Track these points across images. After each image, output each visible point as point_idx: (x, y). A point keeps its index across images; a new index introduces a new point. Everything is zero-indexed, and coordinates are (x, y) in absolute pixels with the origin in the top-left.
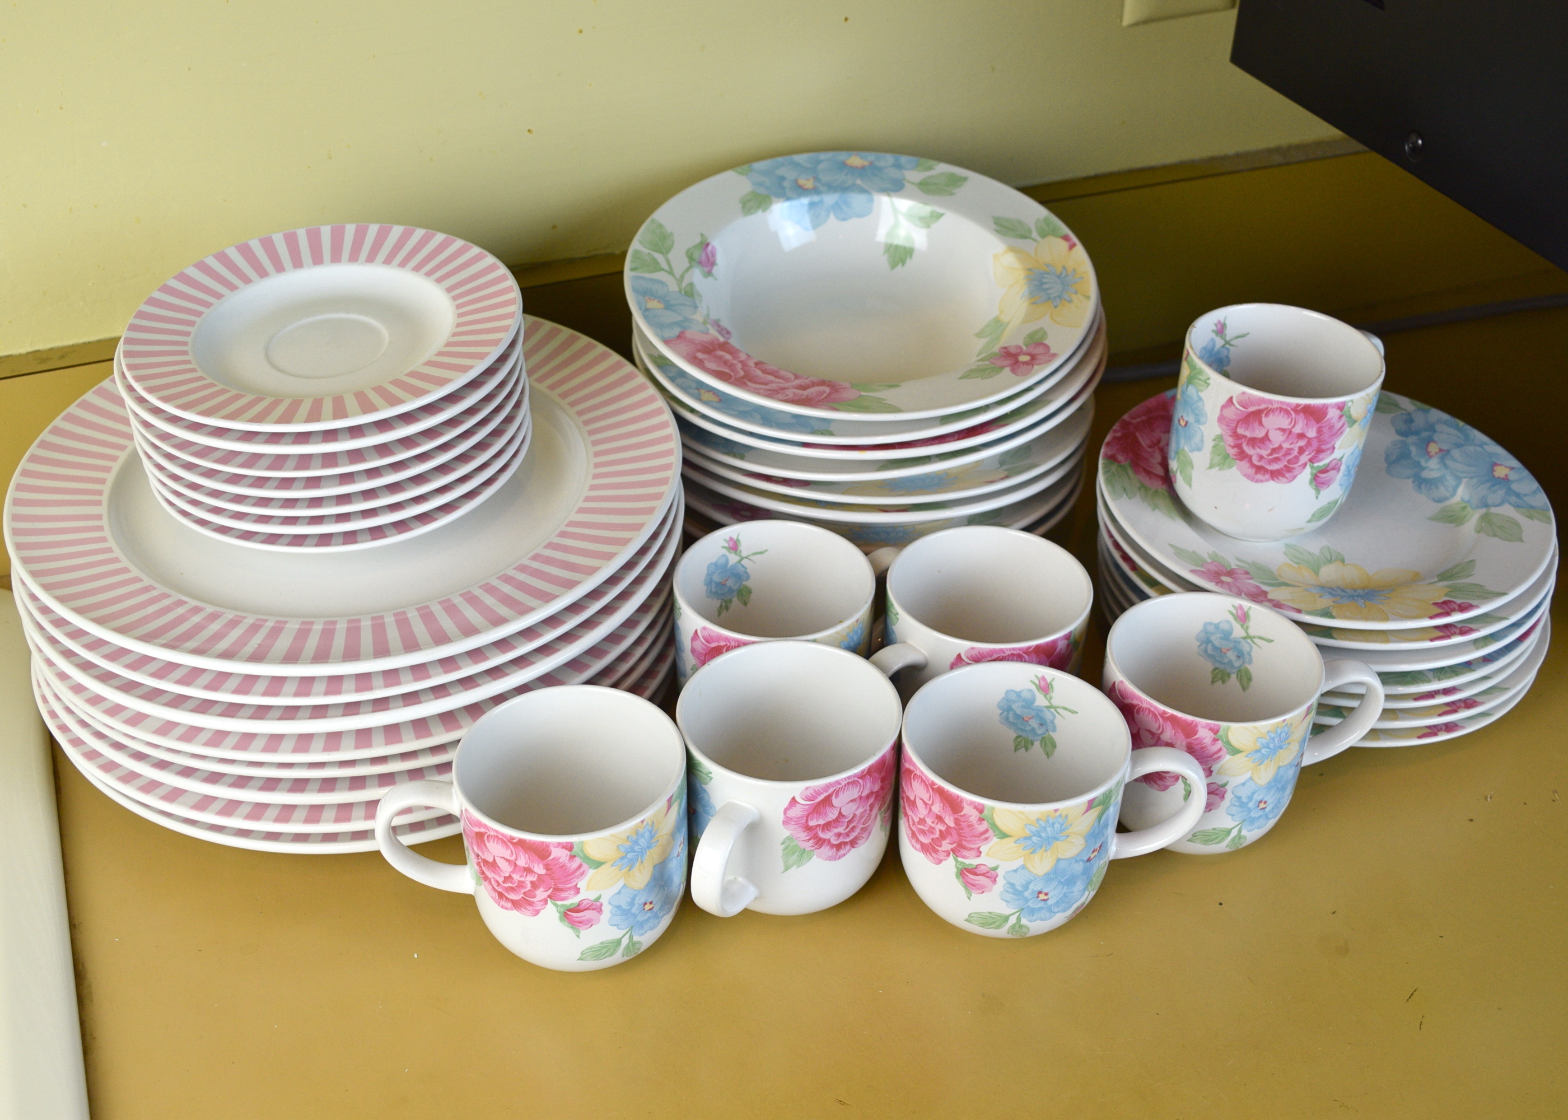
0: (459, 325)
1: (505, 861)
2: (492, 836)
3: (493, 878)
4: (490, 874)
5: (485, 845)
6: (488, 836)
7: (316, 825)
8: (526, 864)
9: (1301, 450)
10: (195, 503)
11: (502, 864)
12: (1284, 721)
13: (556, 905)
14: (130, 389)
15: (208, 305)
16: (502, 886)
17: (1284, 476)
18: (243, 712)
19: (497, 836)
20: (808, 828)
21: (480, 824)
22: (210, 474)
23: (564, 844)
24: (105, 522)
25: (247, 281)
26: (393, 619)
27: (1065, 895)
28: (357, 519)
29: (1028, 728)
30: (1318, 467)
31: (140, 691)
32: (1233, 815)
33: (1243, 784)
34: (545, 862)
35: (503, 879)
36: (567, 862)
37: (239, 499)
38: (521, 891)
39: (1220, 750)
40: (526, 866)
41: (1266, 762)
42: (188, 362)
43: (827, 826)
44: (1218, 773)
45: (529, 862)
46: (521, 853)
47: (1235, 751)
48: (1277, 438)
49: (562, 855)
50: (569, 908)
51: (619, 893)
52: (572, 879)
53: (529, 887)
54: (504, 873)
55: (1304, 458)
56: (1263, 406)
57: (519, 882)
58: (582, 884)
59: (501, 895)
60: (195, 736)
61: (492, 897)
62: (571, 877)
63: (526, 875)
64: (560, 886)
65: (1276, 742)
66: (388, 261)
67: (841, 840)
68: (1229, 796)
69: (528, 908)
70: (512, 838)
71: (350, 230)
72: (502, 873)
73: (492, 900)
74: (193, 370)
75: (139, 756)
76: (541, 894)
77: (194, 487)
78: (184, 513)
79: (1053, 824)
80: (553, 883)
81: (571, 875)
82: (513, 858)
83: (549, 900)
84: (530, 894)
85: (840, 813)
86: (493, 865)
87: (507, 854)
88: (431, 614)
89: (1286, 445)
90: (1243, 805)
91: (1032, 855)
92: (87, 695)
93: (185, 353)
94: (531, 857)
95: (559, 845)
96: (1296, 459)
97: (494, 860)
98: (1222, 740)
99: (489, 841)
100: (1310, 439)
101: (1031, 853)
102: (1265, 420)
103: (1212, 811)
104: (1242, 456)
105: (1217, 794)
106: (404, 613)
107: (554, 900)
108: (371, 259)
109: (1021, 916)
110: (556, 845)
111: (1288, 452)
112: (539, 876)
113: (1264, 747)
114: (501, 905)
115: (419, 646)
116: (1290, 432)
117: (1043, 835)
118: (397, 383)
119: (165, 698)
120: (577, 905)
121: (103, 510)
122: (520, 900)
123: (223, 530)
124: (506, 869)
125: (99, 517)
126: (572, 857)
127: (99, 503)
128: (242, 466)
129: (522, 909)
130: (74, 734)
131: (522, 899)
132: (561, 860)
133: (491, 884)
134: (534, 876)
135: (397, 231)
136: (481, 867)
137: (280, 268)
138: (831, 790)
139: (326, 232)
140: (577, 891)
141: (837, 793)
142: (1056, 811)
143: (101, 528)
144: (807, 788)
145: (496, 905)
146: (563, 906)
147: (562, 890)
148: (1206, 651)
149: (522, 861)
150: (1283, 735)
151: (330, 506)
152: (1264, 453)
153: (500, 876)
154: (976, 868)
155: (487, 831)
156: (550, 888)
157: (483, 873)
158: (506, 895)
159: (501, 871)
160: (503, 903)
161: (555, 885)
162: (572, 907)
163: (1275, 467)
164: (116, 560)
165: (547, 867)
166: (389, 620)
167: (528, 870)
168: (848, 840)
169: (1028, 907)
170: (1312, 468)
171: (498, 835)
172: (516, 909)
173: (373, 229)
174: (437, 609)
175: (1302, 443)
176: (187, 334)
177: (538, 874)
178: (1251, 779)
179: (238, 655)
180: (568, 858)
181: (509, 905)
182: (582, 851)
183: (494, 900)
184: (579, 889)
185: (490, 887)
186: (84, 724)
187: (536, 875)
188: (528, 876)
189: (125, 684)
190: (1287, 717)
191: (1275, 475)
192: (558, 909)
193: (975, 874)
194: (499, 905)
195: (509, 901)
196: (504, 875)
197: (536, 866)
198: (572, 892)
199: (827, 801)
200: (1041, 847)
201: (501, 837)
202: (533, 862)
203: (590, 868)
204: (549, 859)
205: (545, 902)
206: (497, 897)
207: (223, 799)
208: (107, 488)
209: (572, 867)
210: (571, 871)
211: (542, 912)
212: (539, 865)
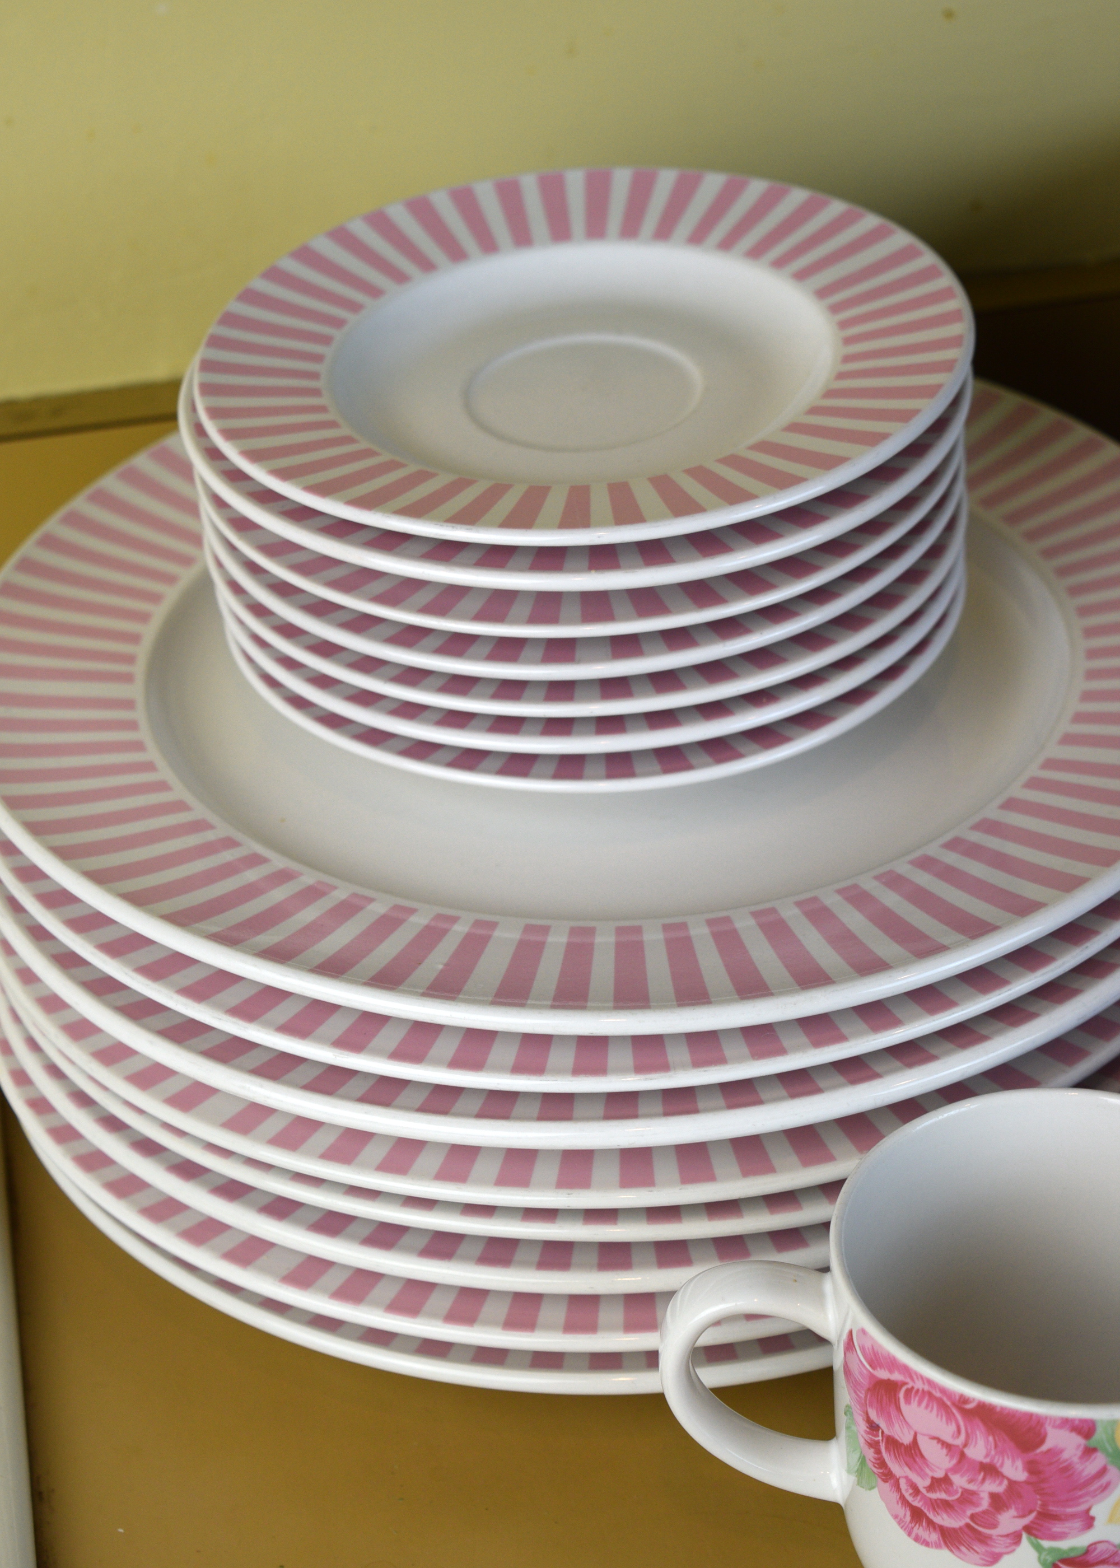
0: (847, 359)
1: (940, 1446)
2: (918, 1390)
3: (906, 1478)
4: (897, 1468)
5: (899, 1409)
6: (909, 1392)
7: (529, 1334)
8: (987, 1456)
10: (323, 682)
11: (930, 1450)
13: (1039, 1549)
14: (214, 455)
15: (355, 307)
16: (924, 1497)
18: (406, 1096)
19: (930, 1394)
21: (893, 1364)
22: (361, 624)
23: (1077, 1422)
24: (139, 714)
25: (427, 266)
26: (660, 936)
28: (637, 729)
31: (207, 1042)
34: (1031, 1455)
35: (928, 1482)
36: (1076, 1459)
37: (413, 676)
38: (964, 1512)
40: (987, 1460)
42: (322, 409)
45: (993, 1452)
46: (978, 1433)
49: (1068, 1444)
50: (1065, 1556)
52: (1081, 1497)
53: (985, 1504)
54: (932, 1470)
57: (965, 1491)
58: (1100, 1510)
59: (917, 1515)
60: (303, 1139)
61: (896, 1517)
62: (1080, 1493)
63: (984, 1480)
64: (1053, 1509)
66: (697, 238)
69: (975, 1548)
70: (964, 1400)
71: (622, 180)
72: (927, 1471)
73: (894, 1524)
74: (332, 424)
75: (188, 1170)
76: (1009, 1521)
77: (326, 649)
78: (299, 703)
80: (1039, 1502)
81: (1080, 1489)
82: (959, 1441)
83: (1024, 1536)
84: (987, 1519)
86: (911, 1453)
87: (946, 1431)
88: (734, 934)
92: (97, 1042)
93: (316, 392)
94: (999, 1444)
95: (1067, 1423)
97: (915, 1440)
99: (908, 1400)
106: (683, 926)
107: (1036, 1536)
108: (663, 233)
110: (1058, 1423)
112: (1012, 1484)
114: (913, 1535)
115: (708, 998)
118: (734, 461)
119: (254, 1059)
120: (1083, 1551)
121: (136, 691)
122: (961, 1528)
123: (374, 737)
124: (939, 1461)
125: (128, 704)
126: (1089, 1452)
127: (127, 678)
128: (427, 610)
129: (963, 1549)
130: (61, 1118)
131: (966, 1530)
132: (1065, 1455)
133: (898, 1489)
134: (1000, 1484)
135: (713, 183)
136: (878, 1452)
137: (489, 245)
139: (575, 183)
140: (1089, 1522)
143: (132, 725)
145: (902, 1534)
146: (1052, 1550)
147: (1056, 1518)
149: (979, 1450)
151: (588, 699)
153: (922, 1475)
155: (908, 1380)
156: (1030, 1512)
157: (881, 1464)
158: (931, 1516)
159: (927, 1466)
160: (920, 1531)
161: (1044, 1505)
162: (1072, 1554)
164: (162, 786)
165: (1032, 1467)
166: (653, 938)
167: (990, 1470)
171: (934, 1392)
172: (948, 1547)
173: (666, 180)
174: (745, 925)
176: (318, 358)
177: (1009, 1480)
179: (408, 981)
180: (1079, 1453)
181: (934, 1537)
182: (1112, 1440)
183: (899, 1523)
184: (1093, 1519)
185: (895, 1496)
186: (82, 1099)
187: (1006, 1482)
188: (987, 1482)
189: (175, 1027)
192: (1043, 1557)
194: (909, 1534)
195: (934, 1528)
196: (930, 1474)
197: (1008, 1463)
198: (1077, 1524)
201: (938, 1394)
202: (1002, 1453)
204: (1039, 1451)
205: (1016, 1538)
206: (908, 1518)
207: (344, 1267)
208: (142, 652)
209: (1085, 1474)
210: (1082, 1481)
211: (1006, 1560)
212: (1013, 1461)
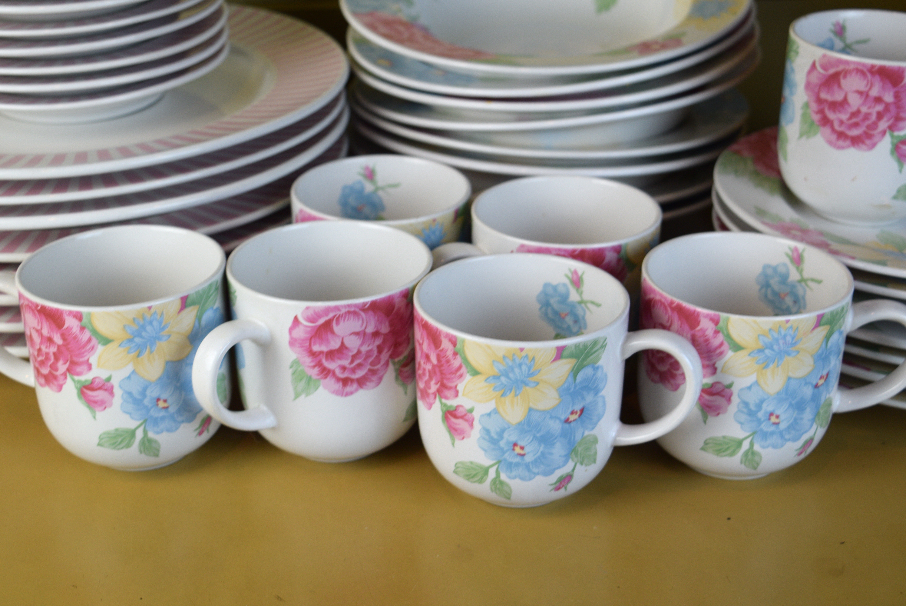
1: (36, 331)
2: (26, 305)
3: (33, 354)
5: (25, 318)
8: (49, 333)
9: (880, 116)
11: (34, 336)
12: (788, 321)
13: (73, 380)
17: (863, 142)
20: (313, 354)
21: (21, 297)
23: (75, 313)
27: (543, 454)
29: (565, 326)
30: (898, 137)
32: (742, 424)
33: (749, 388)
34: (62, 331)
36: (78, 332)
38: (48, 365)
39: (721, 344)
40: (49, 335)
41: (772, 366)
43: (331, 355)
44: (722, 371)
45: (50, 331)
46: (44, 321)
47: (737, 348)
48: (855, 101)
49: (74, 324)
50: (84, 385)
51: (129, 377)
52: (84, 352)
53: (53, 358)
55: (883, 125)
56: (841, 68)
57: (46, 354)
58: (93, 360)
61: (35, 376)
62: (83, 350)
63: (50, 346)
64: (75, 359)
65: (781, 345)
67: (346, 375)
68: (735, 399)
70: (36, 305)
72: (36, 346)
76: (62, 366)
79: (520, 365)
81: (83, 348)
82: (39, 328)
83: (68, 374)
84: (55, 366)
85: (343, 344)
89: (864, 110)
90: (752, 414)
91: (503, 399)
94: (51, 326)
95: (71, 313)
96: (874, 126)
98: (723, 333)
99: (25, 312)
100: (887, 106)
101: (502, 396)
102: (843, 82)
103: (720, 416)
104: (825, 121)
105: (723, 396)
107: (72, 374)
109: (500, 468)
110: (68, 314)
111: (867, 117)
112: (59, 346)
113: (767, 347)
114: (39, 383)
116: (867, 96)
117: (511, 375)
120: (91, 383)
126: (83, 329)
132: (74, 330)
133: (33, 362)
134: (55, 347)
138: (331, 315)
140: (90, 367)
141: (338, 319)
142: (522, 350)
144: (308, 308)
146: (79, 382)
147: (77, 364)
148: (766, 296)
149: (46, 331)
150: (789, 339)
152: (844, 117)
153: (35, 349)
154: (456, 410)
155: (24, 301)
156: (67, 361)
159: (35, 343)
161: (71, 357)
162: (87, 384)
163: (855, 132)
165: (63, 338)
167: (51, 340)
168: (355, 376)
169: (505, 460)
170: (892, 136)
175: (880, 108)
178: (757, 383)
180: (79, 329)
182: (90, 322)
183: (36, 380)
184: (91, 365)
185: (33, 366)
187: (57, 346)
190: (792, 318)
191: (856, 141)
192: (76, 386)
193: (456, 417)
195: (43, 377)
197: (55, 336)
198: (85, 367)
199: (327, 327)
200: (511, 390)
201: (30, 305)
202: (52, 330)
203: (99, 343)
204: (64, 328)
205: (65, 375)
206: (37, 375)
209: (83, 340)
210: (83, 344)
211: (64, 387)
212: (57, 334)
